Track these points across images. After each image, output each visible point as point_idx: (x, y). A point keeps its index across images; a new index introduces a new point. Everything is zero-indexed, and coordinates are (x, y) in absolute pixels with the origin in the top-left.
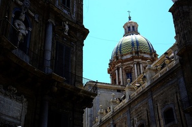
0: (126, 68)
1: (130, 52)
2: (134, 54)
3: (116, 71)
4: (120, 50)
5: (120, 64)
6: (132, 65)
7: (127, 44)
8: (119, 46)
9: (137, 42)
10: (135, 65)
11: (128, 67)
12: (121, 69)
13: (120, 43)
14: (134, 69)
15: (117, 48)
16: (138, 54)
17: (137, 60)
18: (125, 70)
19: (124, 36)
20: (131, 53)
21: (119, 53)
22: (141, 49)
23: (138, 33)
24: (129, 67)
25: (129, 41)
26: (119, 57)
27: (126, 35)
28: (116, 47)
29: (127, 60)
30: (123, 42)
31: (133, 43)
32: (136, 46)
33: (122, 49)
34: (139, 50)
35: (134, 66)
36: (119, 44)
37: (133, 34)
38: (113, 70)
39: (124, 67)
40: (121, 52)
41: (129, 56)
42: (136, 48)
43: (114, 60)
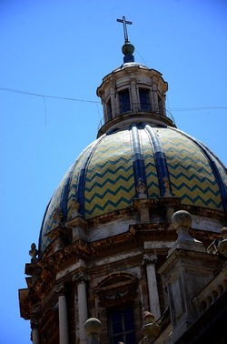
0: (106, 282)
1: (124, 205)
2: (145, 217)
3: (61, 303)
4: (80, 198)
5: (79, 264)
6: (137, 271)
7: (112, 168)
8: (75, 181)
9: (161, 160)
10: (151, 270)
11: (115, 278)
12: (81, 288)
13: (81, 165)
14: (146, 291)
15: (67, 188)
16: (164, 216)
17: (157, 245)
18: (102, 295)
19: (101, 133)
20: (132, 211)
21: (73, 213)
22: (178, 194)
23: (165, 122)
24: (123, 277)
25: (120, 153)
26: (76, 233)
27: (109, 127)
28: (61, 183)
29: (112, 245)
30: (94, 161)
31: (138, 165)
32: (153, 179)
33: (88, 195)
34: (168, 195)
35: (145, 273)
36: (77, 171)
37: (141, 126)
38: (44, 299)
39: (96, 281)
40: (81, 210)
41: (120, 227)
42: (154, 189)
43: (50, 248)
